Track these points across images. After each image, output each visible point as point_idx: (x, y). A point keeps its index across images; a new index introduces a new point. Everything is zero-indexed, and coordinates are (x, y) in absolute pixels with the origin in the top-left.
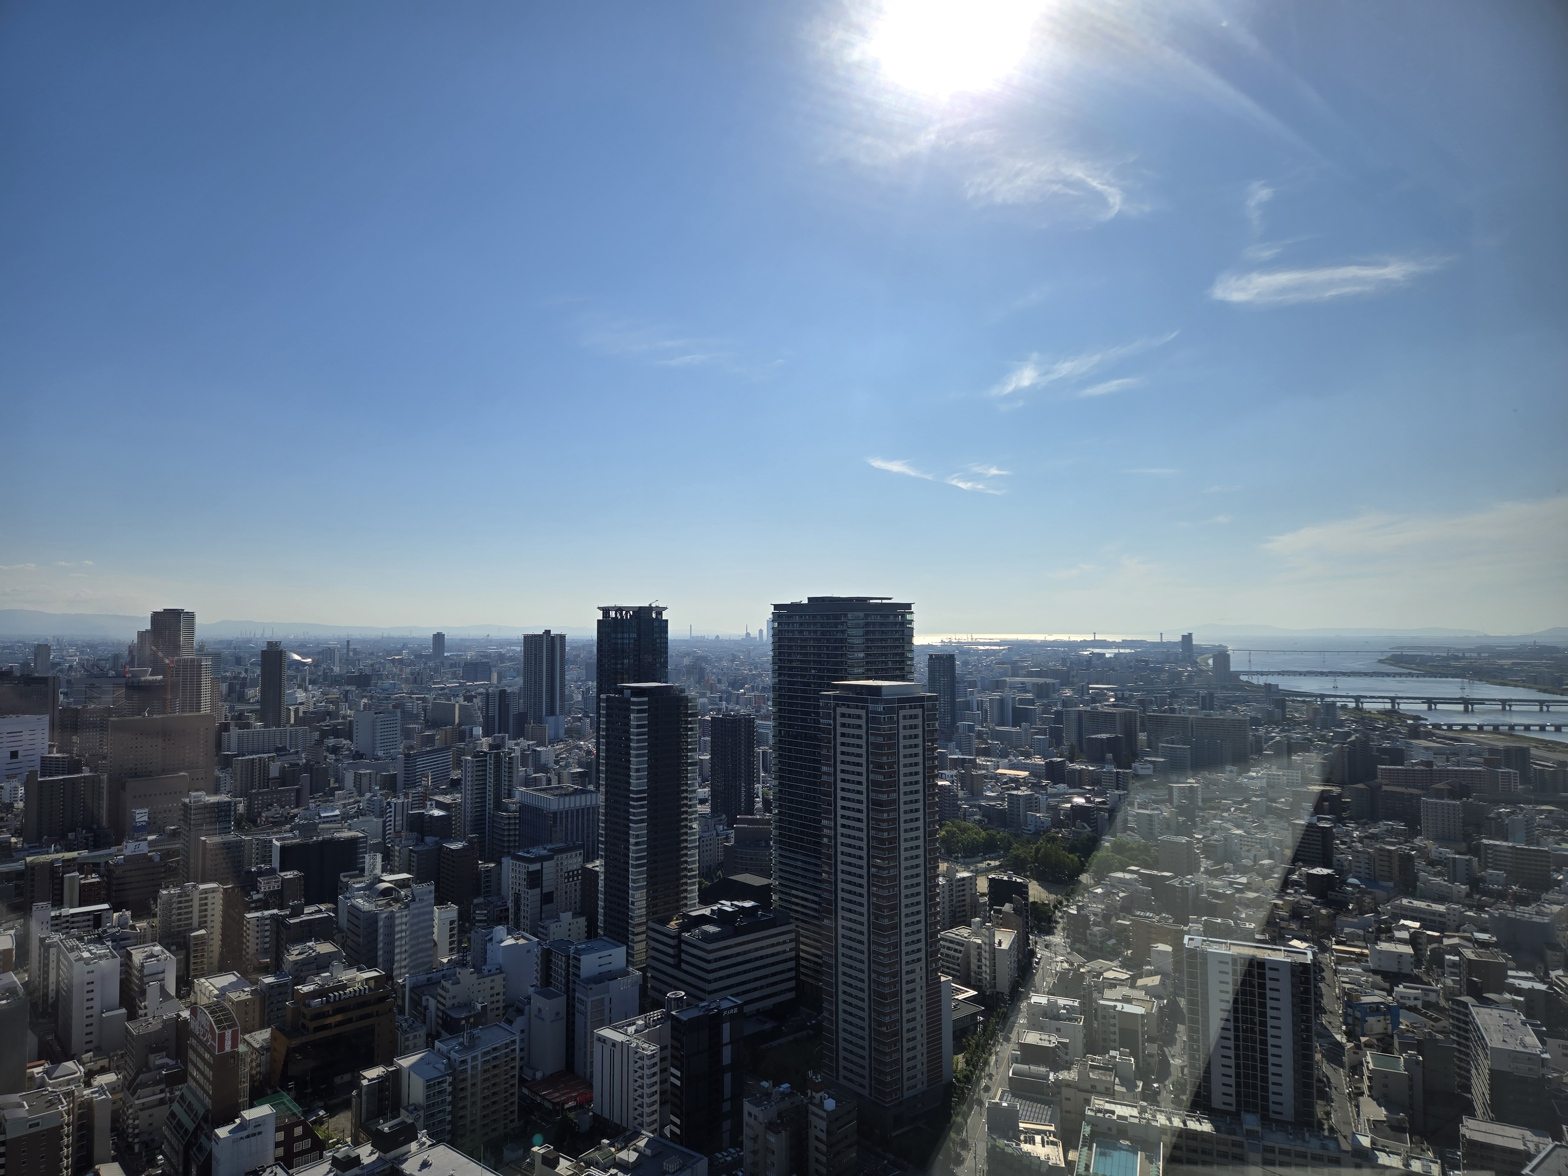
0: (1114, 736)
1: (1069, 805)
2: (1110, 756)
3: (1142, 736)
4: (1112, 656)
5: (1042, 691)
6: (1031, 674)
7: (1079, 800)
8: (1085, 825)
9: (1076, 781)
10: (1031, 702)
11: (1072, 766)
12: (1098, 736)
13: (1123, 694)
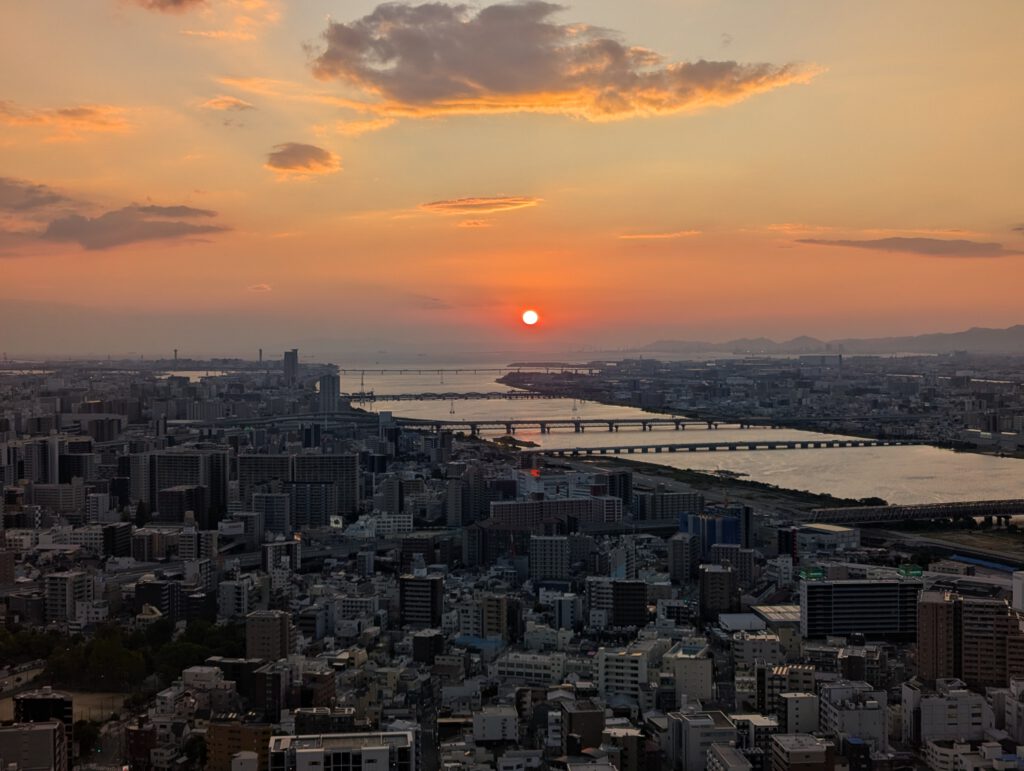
0: (194, 487)
1: (133, 585)
2: (190, 514)
3: (233, 485)
4: (199, 380)
5: (102, 430)
6: (87, 408)
7: (149, 578)
8: (154, 608)
9: (143, 551)
10: (88, 447)
11: (137, 531)
12: (176, 489)
13: (210, 431)
